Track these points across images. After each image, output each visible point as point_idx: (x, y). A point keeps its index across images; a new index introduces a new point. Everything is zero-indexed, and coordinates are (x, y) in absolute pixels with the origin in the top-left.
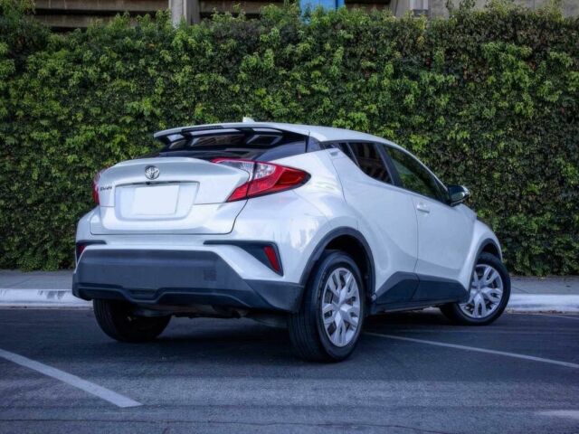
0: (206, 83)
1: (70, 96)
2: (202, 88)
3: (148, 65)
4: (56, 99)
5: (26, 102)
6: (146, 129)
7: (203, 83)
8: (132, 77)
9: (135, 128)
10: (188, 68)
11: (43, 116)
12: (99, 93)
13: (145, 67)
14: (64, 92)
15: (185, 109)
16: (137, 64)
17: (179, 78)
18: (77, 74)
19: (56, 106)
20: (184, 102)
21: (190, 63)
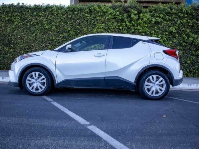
0: (191, 23)
1: (151, 26)
2: (190, 25)
3: (175, 17)
4: (147, 27)
5: (139, 28)
6: (171, 36)
7: (190, 23)
8: (169, 21)
9: (168, 36)
10: (186, 19)
11: (143, 32)
12: (159, 26)
13: (174, 18)
14: (150, 25)
15: (183, 30)
16: (172, 17)
17: (184, 21)
18: (154, 20)
19: (147, 29)
20: (184, 29)
21: (187, 17)
